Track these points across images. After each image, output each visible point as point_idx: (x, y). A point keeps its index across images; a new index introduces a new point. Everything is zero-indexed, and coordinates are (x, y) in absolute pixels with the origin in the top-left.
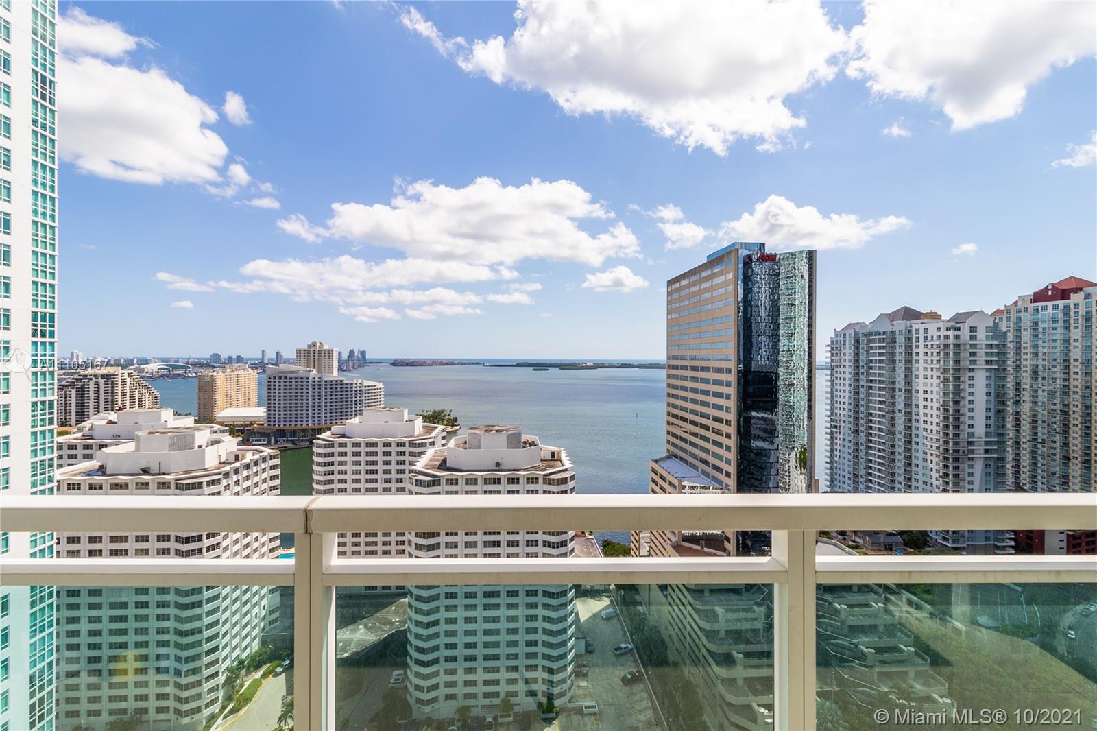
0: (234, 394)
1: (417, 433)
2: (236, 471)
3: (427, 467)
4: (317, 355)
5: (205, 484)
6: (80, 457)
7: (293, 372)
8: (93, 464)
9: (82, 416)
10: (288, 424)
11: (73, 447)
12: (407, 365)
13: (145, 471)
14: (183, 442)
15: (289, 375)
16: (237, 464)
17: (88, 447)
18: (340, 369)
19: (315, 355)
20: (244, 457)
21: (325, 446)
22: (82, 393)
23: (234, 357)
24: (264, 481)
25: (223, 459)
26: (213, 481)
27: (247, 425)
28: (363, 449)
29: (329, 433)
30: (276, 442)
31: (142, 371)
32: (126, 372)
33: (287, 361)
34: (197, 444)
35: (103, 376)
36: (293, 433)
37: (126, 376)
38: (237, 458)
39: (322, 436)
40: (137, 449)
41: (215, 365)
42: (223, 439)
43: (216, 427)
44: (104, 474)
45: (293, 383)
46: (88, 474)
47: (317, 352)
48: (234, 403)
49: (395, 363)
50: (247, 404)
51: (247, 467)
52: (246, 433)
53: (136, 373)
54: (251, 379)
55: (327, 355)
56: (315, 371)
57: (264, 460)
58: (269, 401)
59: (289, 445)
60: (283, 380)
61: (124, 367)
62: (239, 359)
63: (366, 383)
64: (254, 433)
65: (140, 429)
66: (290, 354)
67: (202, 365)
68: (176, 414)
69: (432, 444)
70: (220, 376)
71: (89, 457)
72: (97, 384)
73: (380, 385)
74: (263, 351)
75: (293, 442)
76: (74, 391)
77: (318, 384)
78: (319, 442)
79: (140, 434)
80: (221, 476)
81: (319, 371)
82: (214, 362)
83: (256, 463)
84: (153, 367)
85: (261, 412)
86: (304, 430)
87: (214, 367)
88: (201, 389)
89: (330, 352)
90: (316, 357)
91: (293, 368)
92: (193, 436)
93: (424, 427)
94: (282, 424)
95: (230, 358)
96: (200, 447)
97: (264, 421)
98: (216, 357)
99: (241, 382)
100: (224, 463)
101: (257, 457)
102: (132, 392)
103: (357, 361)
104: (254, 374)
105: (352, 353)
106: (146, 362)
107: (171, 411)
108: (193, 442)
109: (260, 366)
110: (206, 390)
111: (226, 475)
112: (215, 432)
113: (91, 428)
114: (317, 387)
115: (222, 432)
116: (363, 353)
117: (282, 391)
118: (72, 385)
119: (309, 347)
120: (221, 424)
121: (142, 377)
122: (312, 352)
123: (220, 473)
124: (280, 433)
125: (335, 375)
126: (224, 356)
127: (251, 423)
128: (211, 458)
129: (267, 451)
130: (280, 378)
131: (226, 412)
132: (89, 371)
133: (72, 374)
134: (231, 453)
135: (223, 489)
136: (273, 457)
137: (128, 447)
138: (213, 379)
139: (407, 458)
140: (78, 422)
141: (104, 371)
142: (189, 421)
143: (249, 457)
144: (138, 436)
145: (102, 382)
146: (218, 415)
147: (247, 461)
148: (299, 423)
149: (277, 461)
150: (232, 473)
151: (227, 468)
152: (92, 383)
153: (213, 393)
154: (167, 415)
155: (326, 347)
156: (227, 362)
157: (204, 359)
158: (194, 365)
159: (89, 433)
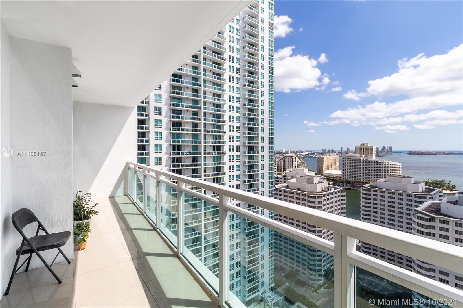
0: (330, 164)
1: (420, 190)
2: (328, 195)
3: (424, 210)
4: (365, 149)
5: (317, 197)
6: (283, 182)
7: (354, 156)
8: (285, 185)
9: (285, 170)
10: (351, 178)
11: (281, 178)
12: (418, 154)
13: (299, 189)
14: (310, 180)
15: (352, 158)
16: (328, 192)
17: (285, 179)
18: (377, 155)
19: (364, 149)
20: (331, 190)
21: (366, 190)
22: (285, 162)
23: (331, 150)
24: (339, 201)
25: (323, 189)
26: (320, 197)
27: (335, 178)
28: (386, 195)
29: (368, 185)
30: (346, 186)
31: (301, 155)
32: (296, 155)
33: (352, 152)
34: (315, 182)
35: (290, 157)
36: (354, 183)
37: (296, 156)
38: (328, 190)
39: (365, 185)
40: (297, 182)
41: (324, 153)
42: (324, 181)
43: (322, 177)
44: (288, 188)
45: (354, 161)
46: (284, 187)
47: (365, 148)
48: (330, 168)
49: (410, 153)
50: (335, 169)
51: (332, 194)
52: (333, 180)
53: (299, 156)
54: (336, 159)
55: (370, 149)
56: (364, 156)
57: (339, 192)
58: (343, 168)
59: (352, 188)
60: (349, 160)
61: (296, 154)
62: (333, 151)
63: (391, 163)
64: (337, 181)
65: (298, 175)
66: (353, 149)
67: (319, 153)
68: (309, 170)
69: (432, 198)
70: (325, 157)
71: (285, 182)
72: (288, 159)
73: (399, 164)
74: (342, 148)
75: (354, 187)
76: (283, 161)
77: (365, 162)
78: (363, 188)
79: (298, 176)
80: (322, 196)
81: (366, 156)
82: (324, 152)
83: (336, 193)
84: (304, 154)
85: (340, 173)
86: (359, 182)
87: (323, 154)
88: (318, 162)
89: (372, 147)
90: (365, 150)
91: (354, 155)
92: (313, 179)
93: (425, 188)
94: (349, 178)
95: (329, 150)
96: (316, 183)
97: (341, 176)
98: (324, 150)
99: (333, 160)
100: (324, 191)
101: (336, 190)
102: (298, 162)
103: (386, 152)
104: (337, 157)
105: (384, 148)
106: (302, 152)
107: (307, 169)
108: (313, 181)
109: (340, 154)
110: (320, 162)
111: (324, 196)
112: (322, 179)
113: (286, 173)
114: (365, 163)
115: (324, 179)
116: (390, 148)
117: (349, 164)
118: (282, 159)
119: (361, 145)
120: (325, 176)
121: (301, 157)
122: (363, 148)
123: (322, 194)
124: (348, 182)
125: (374, 158)
126: (327, 150)
127: (336, 177)
128: (319, 188)
129: (340, 189)
130: (348, 159)
131: (327, 172)
132: (287, 155)
133: (283, 155)
134: (327, 187)
135: (323, 201)
136: (342, 192)
137: (294, 181)
138: (322, 159)
139: (413, 203)
140: (284, 171)
141: (290, 155)
142: (313, 174)
143: (333, 190)
144: (297, 177)
145: (290, 158)
146: (324, 172)
147: (332, 191)
148: (356, 179)
149: (344, 194)
150: (326, 195)
151: (324, 193)
152: (287, 158)
153: (322, 164)
154: (306, 171)
155: (369, 145)
156: (328, 152)
157: (320, 151)
158: (317, 153)
159: (285, 175)
